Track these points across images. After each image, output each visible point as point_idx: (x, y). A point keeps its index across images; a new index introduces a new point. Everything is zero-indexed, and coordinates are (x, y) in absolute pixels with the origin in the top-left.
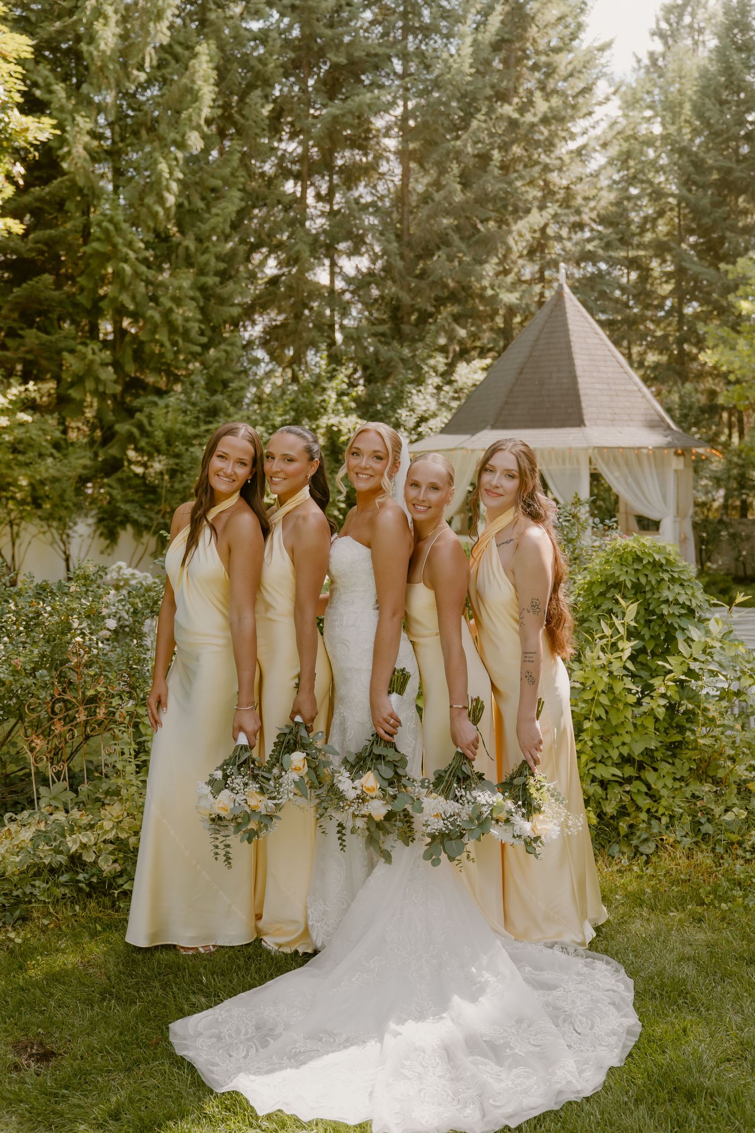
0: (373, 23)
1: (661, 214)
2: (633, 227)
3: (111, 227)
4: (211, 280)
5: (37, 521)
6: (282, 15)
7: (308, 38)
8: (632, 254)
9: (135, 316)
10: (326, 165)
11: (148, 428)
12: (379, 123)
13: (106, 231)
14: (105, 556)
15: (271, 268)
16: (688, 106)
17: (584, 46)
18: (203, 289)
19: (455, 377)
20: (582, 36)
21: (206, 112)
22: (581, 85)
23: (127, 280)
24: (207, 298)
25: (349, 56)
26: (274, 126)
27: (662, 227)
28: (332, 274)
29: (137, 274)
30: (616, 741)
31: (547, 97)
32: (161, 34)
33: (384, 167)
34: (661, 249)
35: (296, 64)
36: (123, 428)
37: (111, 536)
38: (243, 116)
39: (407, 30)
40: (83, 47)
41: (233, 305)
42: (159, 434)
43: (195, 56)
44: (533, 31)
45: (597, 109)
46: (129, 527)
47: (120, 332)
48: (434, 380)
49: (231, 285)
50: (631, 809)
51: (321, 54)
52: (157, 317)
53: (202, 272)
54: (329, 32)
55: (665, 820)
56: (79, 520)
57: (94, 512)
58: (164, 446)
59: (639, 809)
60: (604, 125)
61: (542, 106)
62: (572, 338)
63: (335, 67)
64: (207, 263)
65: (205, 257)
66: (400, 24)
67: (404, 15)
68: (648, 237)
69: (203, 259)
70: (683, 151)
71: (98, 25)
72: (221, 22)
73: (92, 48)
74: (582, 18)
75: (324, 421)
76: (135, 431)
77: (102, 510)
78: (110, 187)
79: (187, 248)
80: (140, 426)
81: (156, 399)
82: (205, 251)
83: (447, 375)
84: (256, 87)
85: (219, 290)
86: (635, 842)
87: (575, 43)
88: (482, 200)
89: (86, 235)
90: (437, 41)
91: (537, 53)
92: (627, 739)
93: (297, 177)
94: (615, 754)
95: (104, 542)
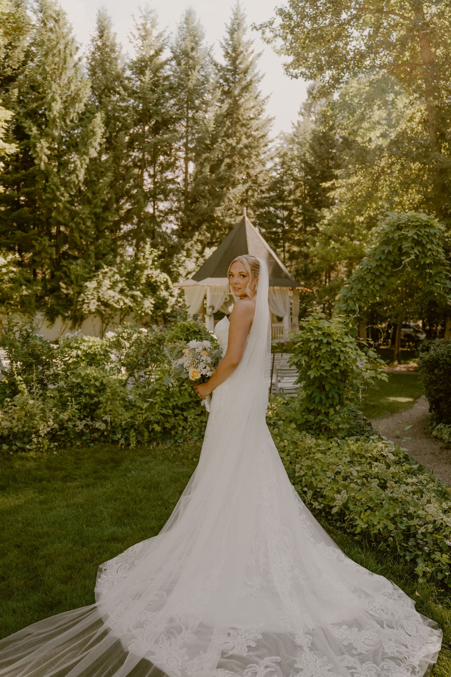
0: (175, 105)
1: (297, 187)
2: (286, 193)
3: (54, 188)
4: (98, 210)
5: (19, 313)
6: (135, 101)
7: (146, 110)
8: (285, 204)
9: (66, 225)
10: (153, 162)
11: (68, 274)
12: (176, 146)
13: (53, 189)
14: (49, 329)
15: (128, 206)
16: (307, 145)
17: (264, 118)
18: (95, 214)
19: (204, 254)
20: (263, 114)
21: (98, 140)
22: (262, 134)
23: (61, 210)
24: (97, 219)
25: (163, 119)
26: (130, 145)
27: (298, 194)
28: (154, 209)
29: (65, 207)
30: (172, 400)
31: (247, 138)
32: (80, 107)
33: (178, 164)
34: (297, 202)
35: (140, 121)
36: (58, 273)
37: (52, 320)
38: (116, 141)
39: (188, 108)
40: (47, 113)
41: (109, 221)
42: (73, 277)
43: (95, 117)
44: (242, 110)
45: (269, 144)
46: (60, 317)
47: (59, 231)
48: (195, 254)
49: (107, 214)
50: (177, 426)
51: (151, 117)
52: (74, 226)
53: (95, 207)
54: (154, 108)
55: (189, 430)
56: (37, 313)
57: (44, 310)
58: (75, 282)
59: (180, 426)
60: (273, 150)
61: (245, 141)
62: (248, 239)
63: (157, 121)
64: (97, 203)
65: (96, 200)
66: (185, 106)
67: (187, 102)
68: (292, 197)
69: (95, 201)
70: (306, 163)
71: (53, 104)
72: (107, 103)
73: (50, 113)
74: (264, 107)
75: (146, 272)
76: (62, 275)
77: (48, 309)
78: (55, 170)
79: (88, 197)
80: (65, 273)
81: (72, 261)
82: (96, 198)
83: (201, 253)
84: (122, 130)
85: (102, 215)
86: (176, 438)
87: (260, 116)
88: (220, 179)
89: (45, 190)
90: (200, 114)
91: (244, 119)
92: (176, 399)
93: (140, 167)
94: (170, 405)
95: (48, 323)
